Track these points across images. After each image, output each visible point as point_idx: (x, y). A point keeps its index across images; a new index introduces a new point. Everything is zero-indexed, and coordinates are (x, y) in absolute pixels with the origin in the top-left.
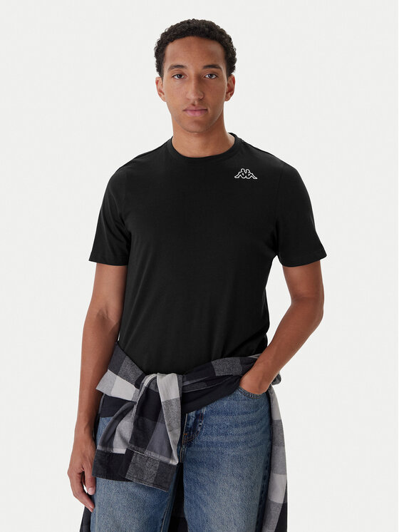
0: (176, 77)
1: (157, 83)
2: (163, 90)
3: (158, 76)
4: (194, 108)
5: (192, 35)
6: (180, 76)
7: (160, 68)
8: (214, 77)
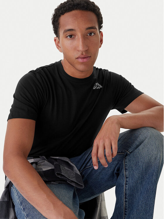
0: (68, 37)
1: (55, 40)
2: (59, 45)
3: (56, 36)
4: (83, 56)
5: (76, 9)
6: (71, 36)
7: (56, 32)
8: (93, 34)
